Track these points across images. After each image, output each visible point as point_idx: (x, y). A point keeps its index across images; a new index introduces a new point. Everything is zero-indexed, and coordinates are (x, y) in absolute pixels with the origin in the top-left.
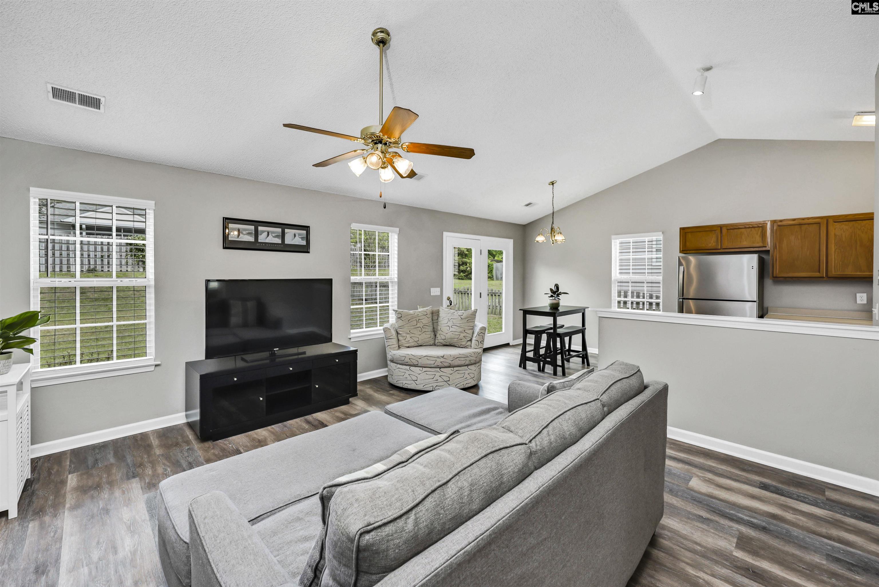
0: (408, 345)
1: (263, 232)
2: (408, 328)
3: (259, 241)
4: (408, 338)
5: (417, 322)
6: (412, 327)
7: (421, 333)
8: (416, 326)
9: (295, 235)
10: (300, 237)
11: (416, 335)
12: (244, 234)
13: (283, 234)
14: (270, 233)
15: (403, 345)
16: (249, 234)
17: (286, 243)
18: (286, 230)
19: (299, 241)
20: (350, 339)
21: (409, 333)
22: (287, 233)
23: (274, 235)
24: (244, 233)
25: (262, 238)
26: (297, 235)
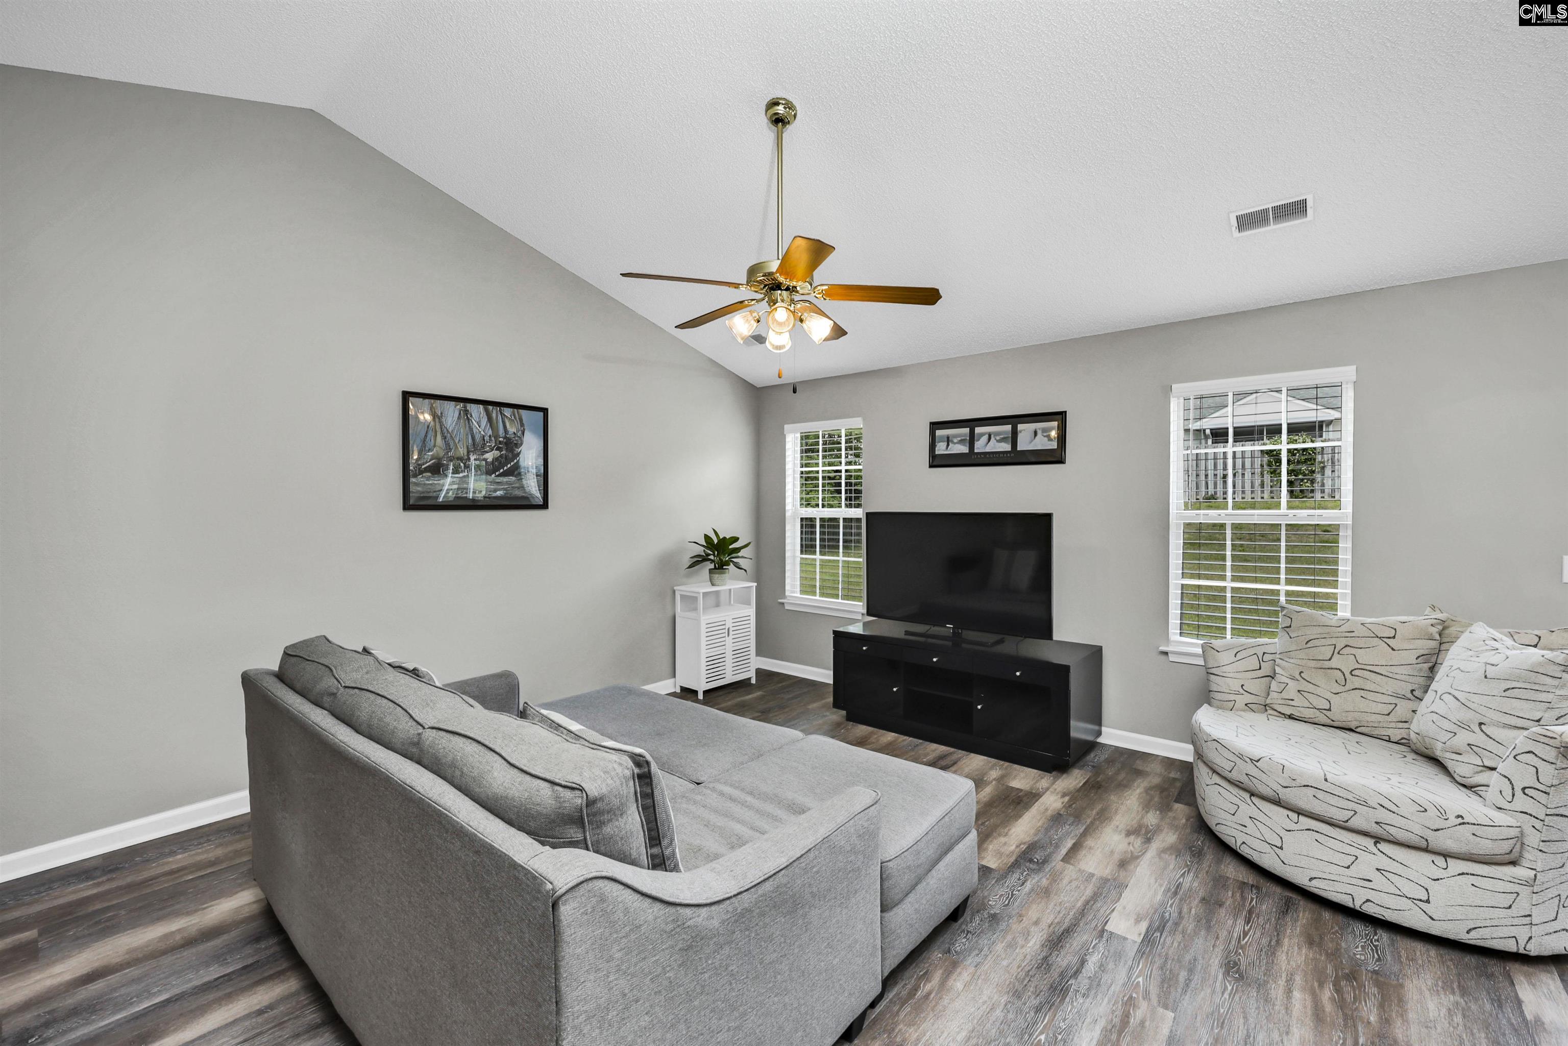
0: (1288, 711)
1: (982, 435)
2: (1299, 662)
3: (976, 451)
4: (1291, 692)
5: (1336, 651)
6: (1313, 664)
7: (1339, 689)
8: (1327, 664)
9: (1036, 433)
10: (1045, 434)
11: (1318, 691)
12: (955, 443)
13: (1015, 433)
14: (992, 436)
15: (1276, 707)
16: (962, 442)
17: (1018, 449)
18: (1020, 427)
19: (1041, 443)
20: (1166, 653)
21: (1298, 677)
22: (1021, 432)
23: (998, 438)
24: (955, 441)
25: (980, 446)
26: (1039, 432)
